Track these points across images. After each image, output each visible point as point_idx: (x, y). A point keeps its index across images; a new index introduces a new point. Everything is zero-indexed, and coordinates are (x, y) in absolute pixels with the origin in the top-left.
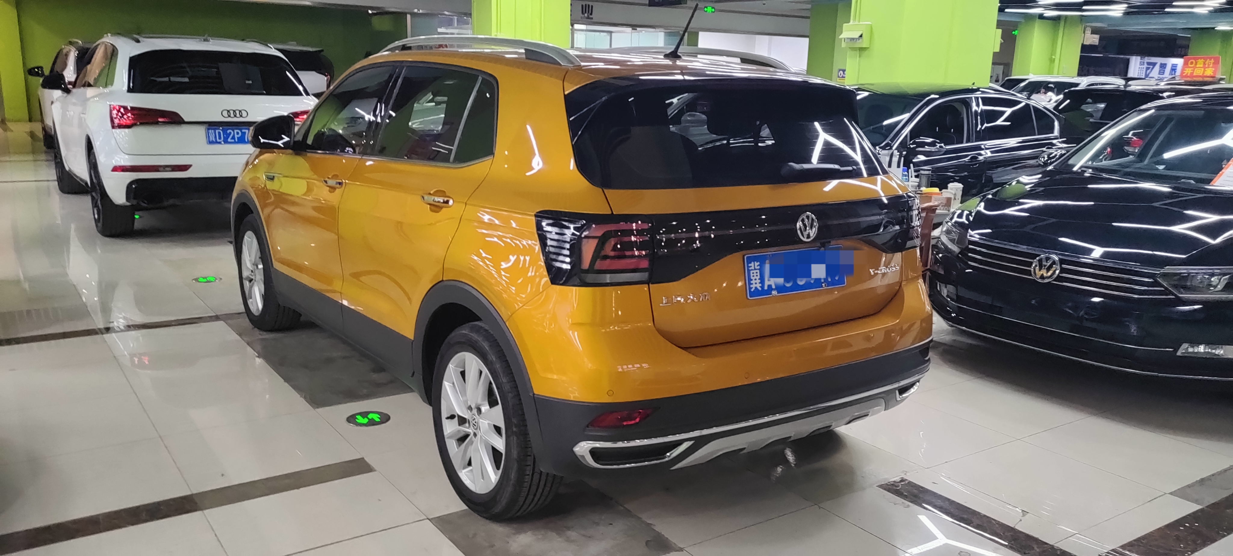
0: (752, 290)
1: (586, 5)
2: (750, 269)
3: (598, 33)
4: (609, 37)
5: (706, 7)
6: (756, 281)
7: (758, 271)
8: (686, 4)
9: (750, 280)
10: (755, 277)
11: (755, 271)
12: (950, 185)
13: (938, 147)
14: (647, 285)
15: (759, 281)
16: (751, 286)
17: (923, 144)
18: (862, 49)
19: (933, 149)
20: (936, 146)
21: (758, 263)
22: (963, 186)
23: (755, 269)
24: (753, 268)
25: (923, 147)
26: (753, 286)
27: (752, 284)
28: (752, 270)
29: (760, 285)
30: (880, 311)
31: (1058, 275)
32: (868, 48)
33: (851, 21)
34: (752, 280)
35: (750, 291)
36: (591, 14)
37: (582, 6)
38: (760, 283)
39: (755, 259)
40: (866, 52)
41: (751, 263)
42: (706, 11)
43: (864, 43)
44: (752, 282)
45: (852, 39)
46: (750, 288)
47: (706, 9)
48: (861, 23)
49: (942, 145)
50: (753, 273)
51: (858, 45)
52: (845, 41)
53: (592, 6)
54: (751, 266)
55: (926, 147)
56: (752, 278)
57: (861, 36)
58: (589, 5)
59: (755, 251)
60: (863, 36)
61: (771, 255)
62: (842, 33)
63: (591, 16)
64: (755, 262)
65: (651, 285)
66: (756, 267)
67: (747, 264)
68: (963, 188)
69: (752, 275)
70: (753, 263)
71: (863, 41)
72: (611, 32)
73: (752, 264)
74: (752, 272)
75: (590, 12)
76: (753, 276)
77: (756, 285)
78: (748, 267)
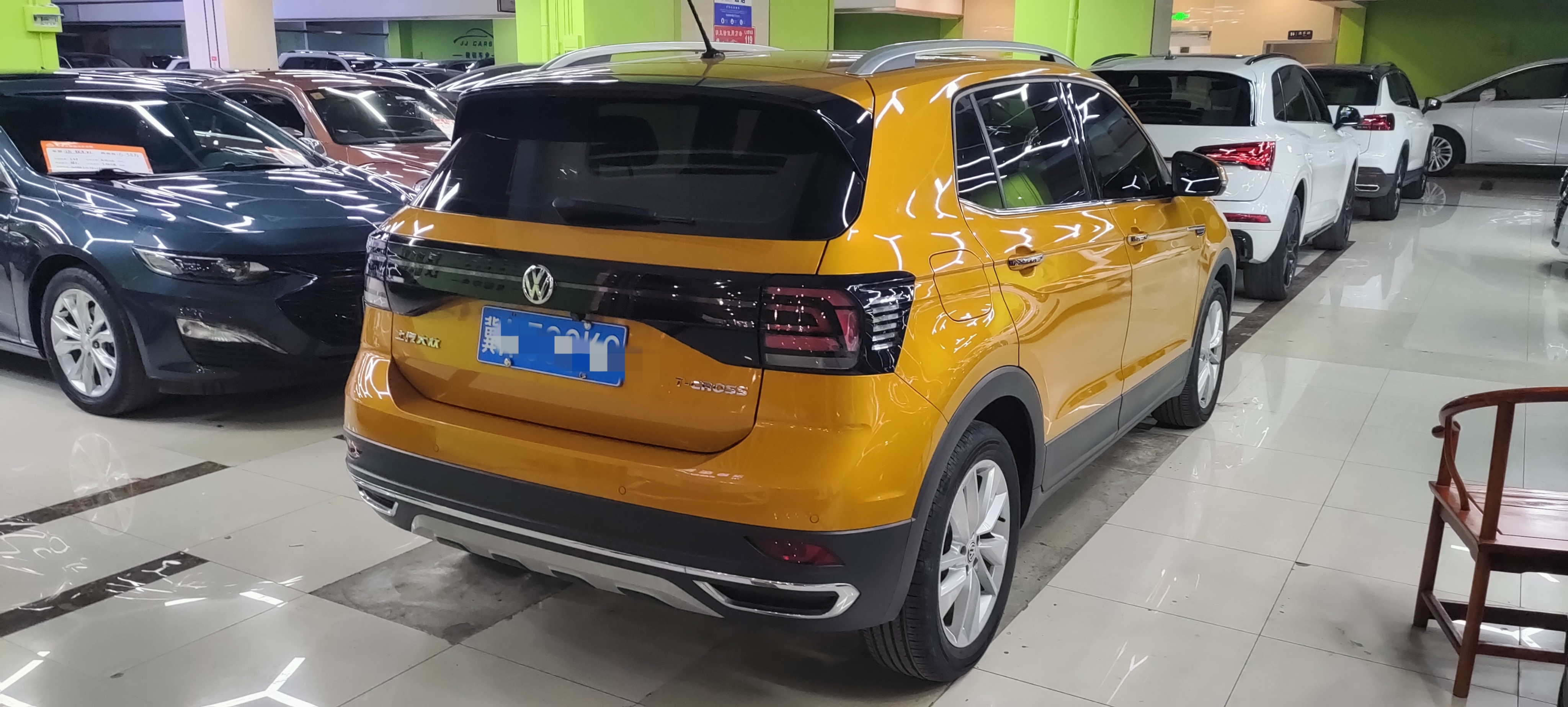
0: (484, 351)
2: (486, 324)
6: (490, 342)
7: (495, 330)
9: (483, 337)
10: (490, 336)
11: (491, 329)
14: (392, 315)
15: (494, 343)
16: (483, 346)
21: (498, 320)
23: (492, 326)
24: (489, 323)
26: (486, 346)
27: (485, 343)
28: (488, 326)
29: (494, 348)
34: (485, 338)
35: (480, 351)
39: (494, 314)
41: (488, 317)
44: (485, 341)
46: (481, 348)
50: (488, 330)
54: (487, 321)
56: (486, 336)
59: (496, 304)
64: (494, 318)
65: (395, 314)
66: (494, 324)
67: (484, 317)
69: (486, 332)
70: (490, 317)
73: (490, 319)
74: (487, 328)
76: (488, 334)
77: (489, 347)
78: (484, 321)
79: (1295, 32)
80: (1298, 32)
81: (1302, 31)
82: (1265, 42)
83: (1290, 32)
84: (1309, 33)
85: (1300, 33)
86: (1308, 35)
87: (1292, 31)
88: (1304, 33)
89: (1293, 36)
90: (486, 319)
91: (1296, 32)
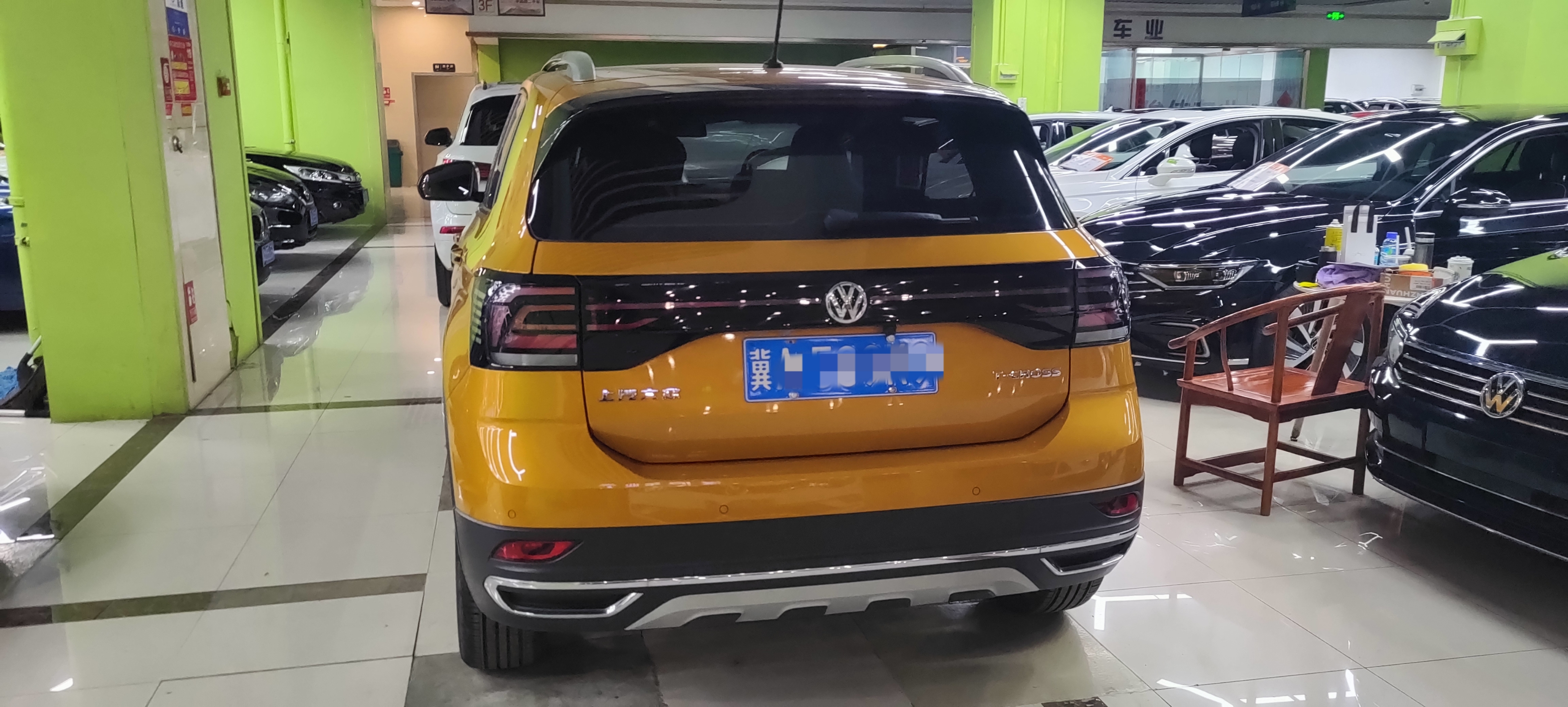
0: (754, 390)
1: (1153, 21)
2: (752, 358)
3: (1183, 58)
4: (1199, 63)
5: (1331, 13)
6: (762, 377)
7: (767, 363)
8: (1295, 9)
9: (751, 374)
10: (761, 371)
11: (761, 363)
12: (1452, 261)
13: (1498, 202)
14: (579, 372)
15: (768, 377)
16: (753, 383)
17: (1477, 199)
18: (1465, 58)
19: (1490, 205)
20: (1497, 200)
21: (768, 352)
22: (1473, 262)
23: (761, 359)
24: (757, 357)
25: (1477, 203)
26: (757, 384)
27: (754, 380)
28: (755, 360)
29: (770, 383)
30: (1023, 438)
31: (1520, 407)
32: (1475, 55)
33: (1451, 17)
34: (755, 375)
35: (750, 391)
36: (1160, 32)
37: (1148, 22)
38: (768, 380)
39: (761, 345)
40: (1472, 63)
41: (753, 350)
42: (1330, 18)
43: (1469, 48)
44: (754, 378)
45: (1449, 43)
46: (750, 387)
47: (1329, 16)
48: (1465, 18)
49: (1509, 200)
50: (757, 365)
51: (1460, 50)
52: (1438, 47)
53: (1162, 22)
54: (754, 355)
55: (1482, 202)
56: (754, 371)
57: (1463, 38)
58: (1157, 21)
59: (760, 333)
60: (1467, 37)
61: (793, 342)
62: (1434, 33)
63: (1159, 35)
64: (763, 350)
65: (584, 373)
66: (763, 357)
67: (747, 352)
68: (1474, 265)
69: (754, 367)
70: (758, 350)
71: (1466, 44)
72: (1202, 56)
73: (757, 352)
74: (754, 363)
75: (1159, 30)
76: (757, 369)
77: (761, 383)
78: (749, 356)
79: (439, 65)
80: (442, 65)
81: (446, 65)
82: (413, 74)
83: (434, 65)
84: (452, 66)
85: (444, 66)
86: (452, 69)
87: (437, 64)
88: (448, 66)
89: (437, 69)
90: (751, 353)
91: (441, 65)
